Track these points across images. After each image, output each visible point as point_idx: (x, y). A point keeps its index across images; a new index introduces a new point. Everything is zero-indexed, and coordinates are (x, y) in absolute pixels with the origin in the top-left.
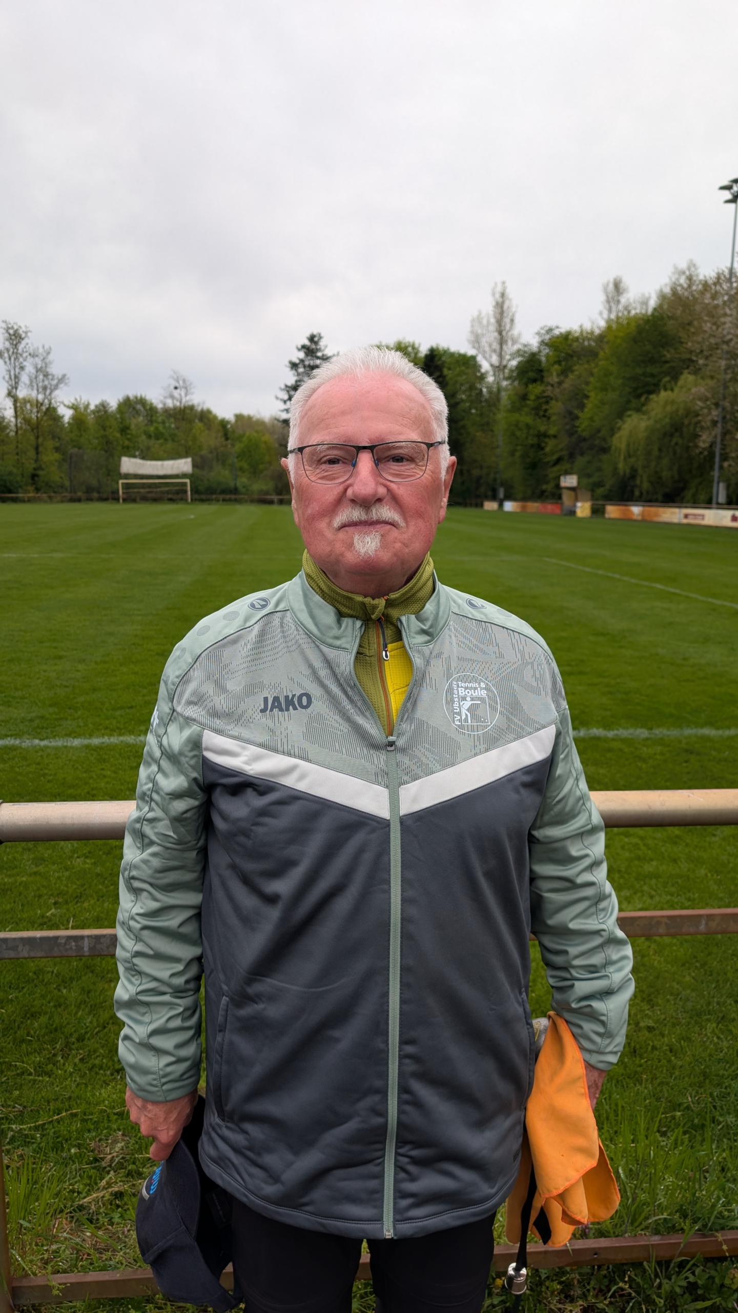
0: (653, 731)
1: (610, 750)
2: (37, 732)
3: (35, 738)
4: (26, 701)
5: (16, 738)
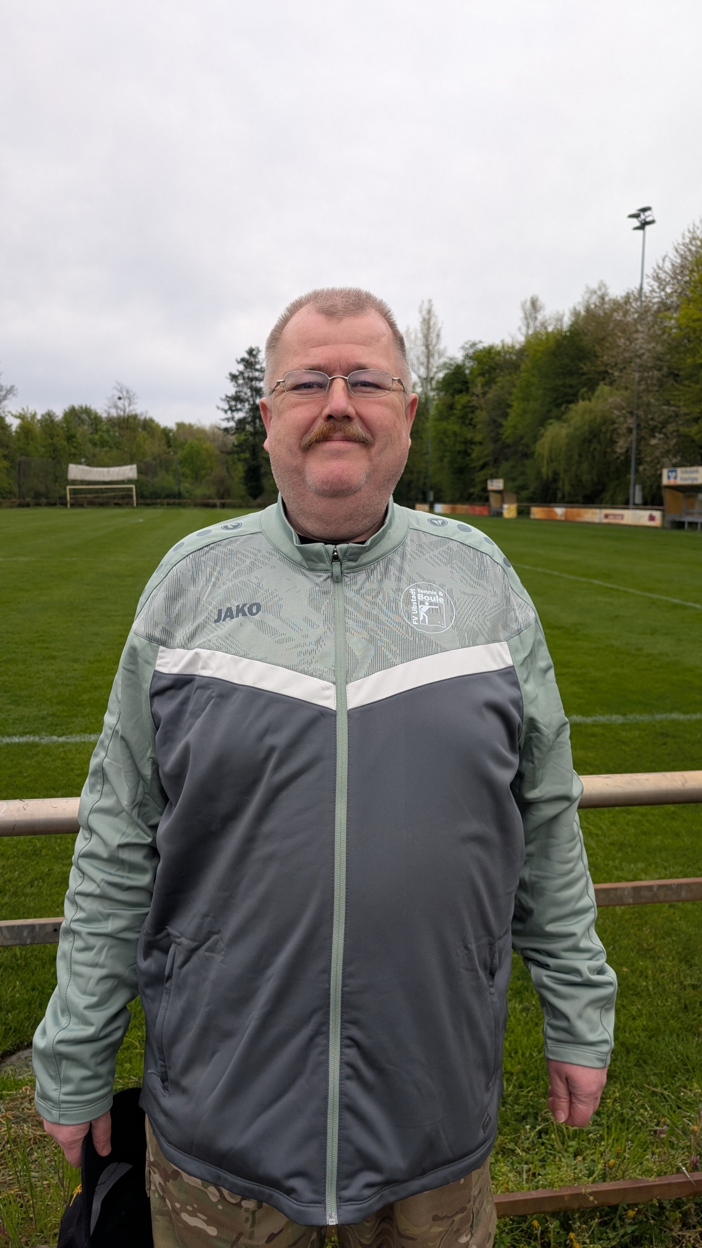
0: (627, 717)
2: (53, 729)
3: (52, 735)
4: (33, 699)
5: (34, 735)
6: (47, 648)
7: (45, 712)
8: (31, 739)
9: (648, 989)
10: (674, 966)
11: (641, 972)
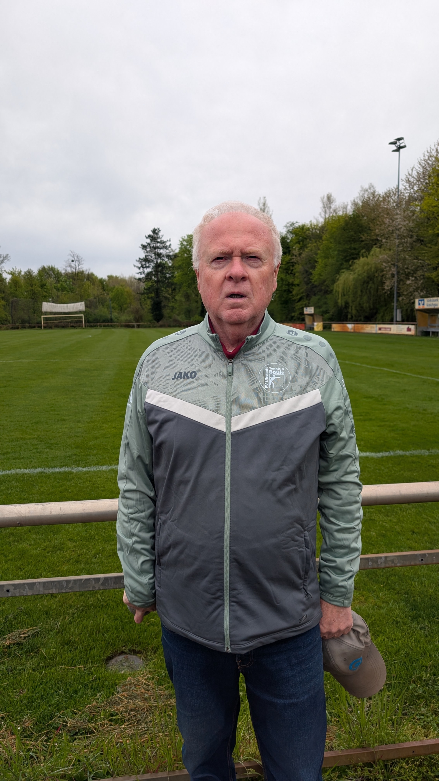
2: (78, 463)
3: (78, 467)
4: (60, 445)
5: (68, 467)
6: (58, 414)
7: (70, 454)
8: (67, 469)
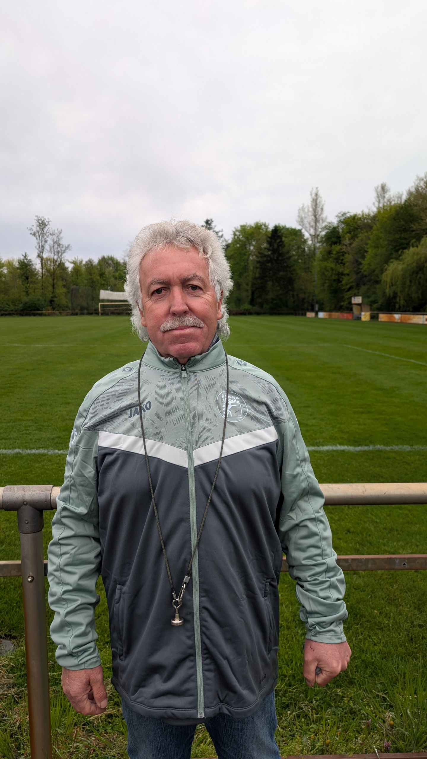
1: (388, 458)
5: (45, 449)
9: (389, 626)
10: (409, 611)
11: (387, 614)
